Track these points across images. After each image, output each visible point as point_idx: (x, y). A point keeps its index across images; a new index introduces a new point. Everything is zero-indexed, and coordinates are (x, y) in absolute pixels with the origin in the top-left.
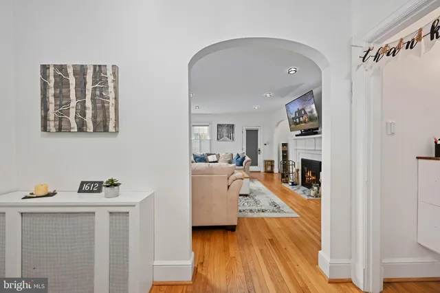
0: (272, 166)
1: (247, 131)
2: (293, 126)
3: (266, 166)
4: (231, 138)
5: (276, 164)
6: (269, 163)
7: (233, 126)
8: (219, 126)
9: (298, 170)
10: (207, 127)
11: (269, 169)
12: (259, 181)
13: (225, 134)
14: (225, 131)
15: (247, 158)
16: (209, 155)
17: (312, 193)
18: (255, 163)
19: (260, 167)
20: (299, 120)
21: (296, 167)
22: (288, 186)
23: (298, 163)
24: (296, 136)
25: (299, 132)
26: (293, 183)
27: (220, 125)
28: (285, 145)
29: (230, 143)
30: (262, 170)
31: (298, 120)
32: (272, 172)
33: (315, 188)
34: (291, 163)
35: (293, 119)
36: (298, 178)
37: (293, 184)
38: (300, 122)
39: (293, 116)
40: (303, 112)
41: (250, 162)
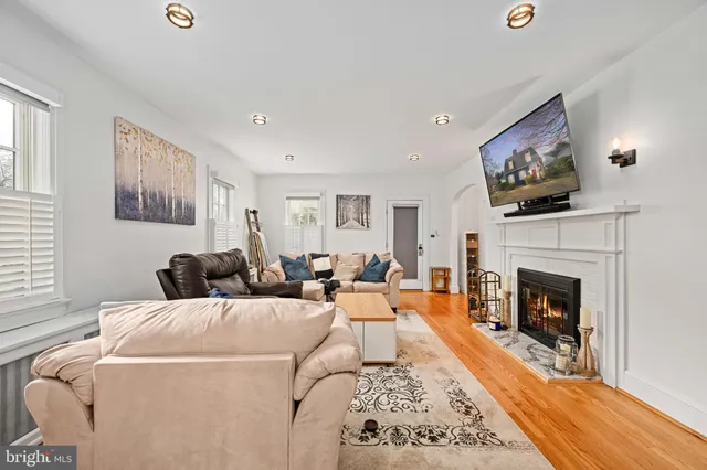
0: (447, 280)
1: (395, 208)
2: (498, 193)
3: (433, 280)
4: (364, 223)
5: (454, 276)
6: (441, 273)
7: (368, 198)
8: (339, 198)
9: (509, 294)
10: (316, 201)
11: (440, 285)
12: (420, 313)
13: (352, 215)
14: (352, 209)
15: (395, 265)
16: (315, 256)
17: (560, 362)
18: (411, 273)
19: (423, 282)
20: (517, 177)
21: (505, 287)
22: (485, 332)
23: (510, 278)
24: (506, 215)
25: (514, 208)
26: (498, 324)
27: (341, 197)
28: (471, 237)
29: (362, 233)
30: (427, 287)
31: (512, 179)
32: (445, 292)
33: (565, 347)
34: (491, 277)
35: (499, 176)
36: (509, 312)
37: (499, 327)
38: (519, 183)
39: (501, 170)
40: (528, 158)
41: (402, 274)
